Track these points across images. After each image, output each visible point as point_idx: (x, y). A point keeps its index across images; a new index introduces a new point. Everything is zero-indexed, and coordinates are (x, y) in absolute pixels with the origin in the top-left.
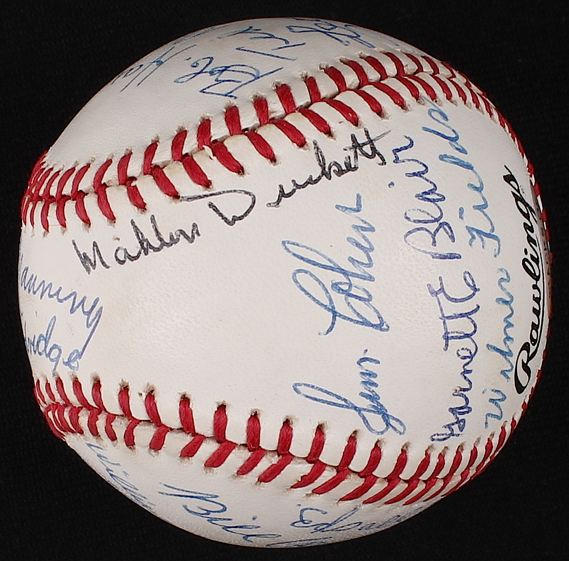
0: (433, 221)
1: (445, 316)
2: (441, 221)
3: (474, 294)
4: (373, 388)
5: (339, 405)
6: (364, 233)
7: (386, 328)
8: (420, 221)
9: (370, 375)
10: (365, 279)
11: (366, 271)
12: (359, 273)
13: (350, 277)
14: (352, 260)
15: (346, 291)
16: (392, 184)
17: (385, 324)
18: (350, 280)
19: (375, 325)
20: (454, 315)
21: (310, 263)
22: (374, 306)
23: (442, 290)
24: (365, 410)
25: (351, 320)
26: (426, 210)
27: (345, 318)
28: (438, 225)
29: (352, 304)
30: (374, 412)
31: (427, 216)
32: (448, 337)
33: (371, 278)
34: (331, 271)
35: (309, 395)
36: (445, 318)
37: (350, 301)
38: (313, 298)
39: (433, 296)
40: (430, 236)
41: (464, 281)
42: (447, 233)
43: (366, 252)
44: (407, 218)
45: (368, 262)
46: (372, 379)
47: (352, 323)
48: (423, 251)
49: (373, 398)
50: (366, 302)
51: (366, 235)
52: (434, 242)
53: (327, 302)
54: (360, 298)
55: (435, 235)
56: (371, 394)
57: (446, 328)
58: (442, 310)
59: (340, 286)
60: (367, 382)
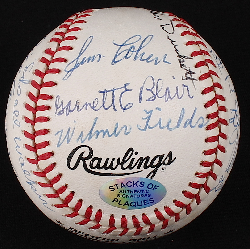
0: (157, 92)
1: (115, 91)
2: (156, 96)
3: (122, 108)
4: (87, 61)
5: (81, 51)
6: (154, 61)
7: (113, 64)
8: (157, 85)
9: (93, 59)
10: (135, 57)
11: (138, 58)
12: (138, 56)
13: (136, 52)
14: (143, 54)
15: (131, 50)
16: (174, 78)
17: (114, 63)
18: (135, 52)
19: (115, 59)
20: (114, 95)
21: (144, 40)
22: (123, 60)
23: (126, 90)
24: (77, 60)
25: (118, 51)
26: (162, 90)
27: (119, 49)
28: (155, 94)
29: (125, 51)
30: (76, 64)
31: (159, 90)
32: (105, 92)
33: (135, 59)
34: (140, 46)
35: (87, 41)
36: (113, 90)
37: (126, 51)
38: (129, 40)
39: (124, 85)
40: (151, 88)
41: (129, 103)
42: (151, 98)
43: (147, 59)
44: (159, 80)
45: (142, 59)
46: (91, 61)
47: (117, 51)
48: (144, 83)
49: (82, 63)
50: (125, 57)
51: (153, 61)
52: (148, 90)
53: (126, 43)
54: (127, 55)
55: (150, 91)
56: (84, 61)
57: (109, 91)
58: (118, 89)
59: (133, 48)
60: (90, 59)
